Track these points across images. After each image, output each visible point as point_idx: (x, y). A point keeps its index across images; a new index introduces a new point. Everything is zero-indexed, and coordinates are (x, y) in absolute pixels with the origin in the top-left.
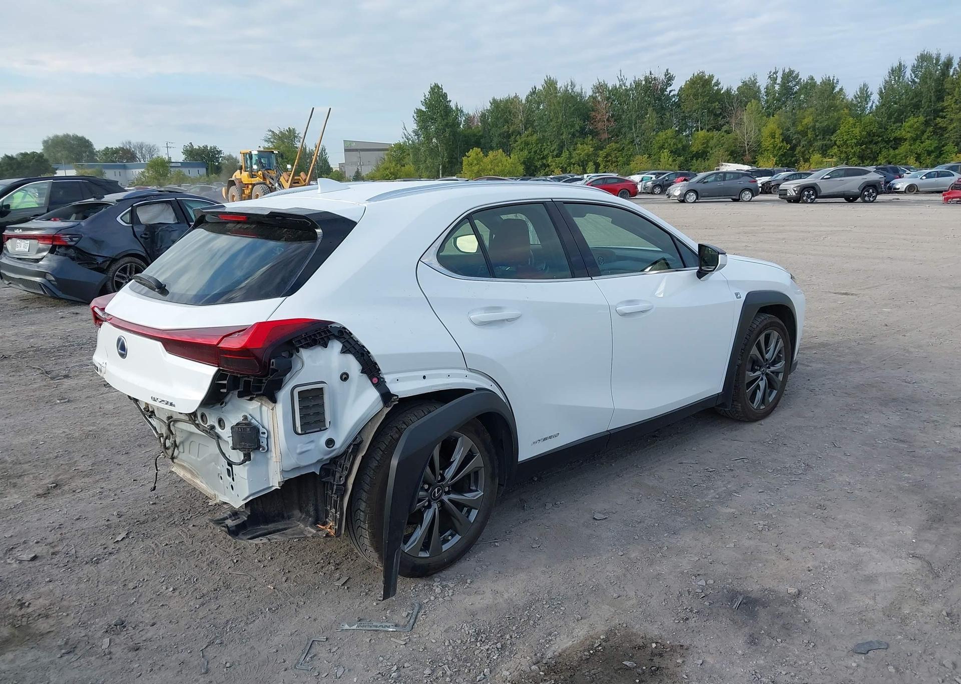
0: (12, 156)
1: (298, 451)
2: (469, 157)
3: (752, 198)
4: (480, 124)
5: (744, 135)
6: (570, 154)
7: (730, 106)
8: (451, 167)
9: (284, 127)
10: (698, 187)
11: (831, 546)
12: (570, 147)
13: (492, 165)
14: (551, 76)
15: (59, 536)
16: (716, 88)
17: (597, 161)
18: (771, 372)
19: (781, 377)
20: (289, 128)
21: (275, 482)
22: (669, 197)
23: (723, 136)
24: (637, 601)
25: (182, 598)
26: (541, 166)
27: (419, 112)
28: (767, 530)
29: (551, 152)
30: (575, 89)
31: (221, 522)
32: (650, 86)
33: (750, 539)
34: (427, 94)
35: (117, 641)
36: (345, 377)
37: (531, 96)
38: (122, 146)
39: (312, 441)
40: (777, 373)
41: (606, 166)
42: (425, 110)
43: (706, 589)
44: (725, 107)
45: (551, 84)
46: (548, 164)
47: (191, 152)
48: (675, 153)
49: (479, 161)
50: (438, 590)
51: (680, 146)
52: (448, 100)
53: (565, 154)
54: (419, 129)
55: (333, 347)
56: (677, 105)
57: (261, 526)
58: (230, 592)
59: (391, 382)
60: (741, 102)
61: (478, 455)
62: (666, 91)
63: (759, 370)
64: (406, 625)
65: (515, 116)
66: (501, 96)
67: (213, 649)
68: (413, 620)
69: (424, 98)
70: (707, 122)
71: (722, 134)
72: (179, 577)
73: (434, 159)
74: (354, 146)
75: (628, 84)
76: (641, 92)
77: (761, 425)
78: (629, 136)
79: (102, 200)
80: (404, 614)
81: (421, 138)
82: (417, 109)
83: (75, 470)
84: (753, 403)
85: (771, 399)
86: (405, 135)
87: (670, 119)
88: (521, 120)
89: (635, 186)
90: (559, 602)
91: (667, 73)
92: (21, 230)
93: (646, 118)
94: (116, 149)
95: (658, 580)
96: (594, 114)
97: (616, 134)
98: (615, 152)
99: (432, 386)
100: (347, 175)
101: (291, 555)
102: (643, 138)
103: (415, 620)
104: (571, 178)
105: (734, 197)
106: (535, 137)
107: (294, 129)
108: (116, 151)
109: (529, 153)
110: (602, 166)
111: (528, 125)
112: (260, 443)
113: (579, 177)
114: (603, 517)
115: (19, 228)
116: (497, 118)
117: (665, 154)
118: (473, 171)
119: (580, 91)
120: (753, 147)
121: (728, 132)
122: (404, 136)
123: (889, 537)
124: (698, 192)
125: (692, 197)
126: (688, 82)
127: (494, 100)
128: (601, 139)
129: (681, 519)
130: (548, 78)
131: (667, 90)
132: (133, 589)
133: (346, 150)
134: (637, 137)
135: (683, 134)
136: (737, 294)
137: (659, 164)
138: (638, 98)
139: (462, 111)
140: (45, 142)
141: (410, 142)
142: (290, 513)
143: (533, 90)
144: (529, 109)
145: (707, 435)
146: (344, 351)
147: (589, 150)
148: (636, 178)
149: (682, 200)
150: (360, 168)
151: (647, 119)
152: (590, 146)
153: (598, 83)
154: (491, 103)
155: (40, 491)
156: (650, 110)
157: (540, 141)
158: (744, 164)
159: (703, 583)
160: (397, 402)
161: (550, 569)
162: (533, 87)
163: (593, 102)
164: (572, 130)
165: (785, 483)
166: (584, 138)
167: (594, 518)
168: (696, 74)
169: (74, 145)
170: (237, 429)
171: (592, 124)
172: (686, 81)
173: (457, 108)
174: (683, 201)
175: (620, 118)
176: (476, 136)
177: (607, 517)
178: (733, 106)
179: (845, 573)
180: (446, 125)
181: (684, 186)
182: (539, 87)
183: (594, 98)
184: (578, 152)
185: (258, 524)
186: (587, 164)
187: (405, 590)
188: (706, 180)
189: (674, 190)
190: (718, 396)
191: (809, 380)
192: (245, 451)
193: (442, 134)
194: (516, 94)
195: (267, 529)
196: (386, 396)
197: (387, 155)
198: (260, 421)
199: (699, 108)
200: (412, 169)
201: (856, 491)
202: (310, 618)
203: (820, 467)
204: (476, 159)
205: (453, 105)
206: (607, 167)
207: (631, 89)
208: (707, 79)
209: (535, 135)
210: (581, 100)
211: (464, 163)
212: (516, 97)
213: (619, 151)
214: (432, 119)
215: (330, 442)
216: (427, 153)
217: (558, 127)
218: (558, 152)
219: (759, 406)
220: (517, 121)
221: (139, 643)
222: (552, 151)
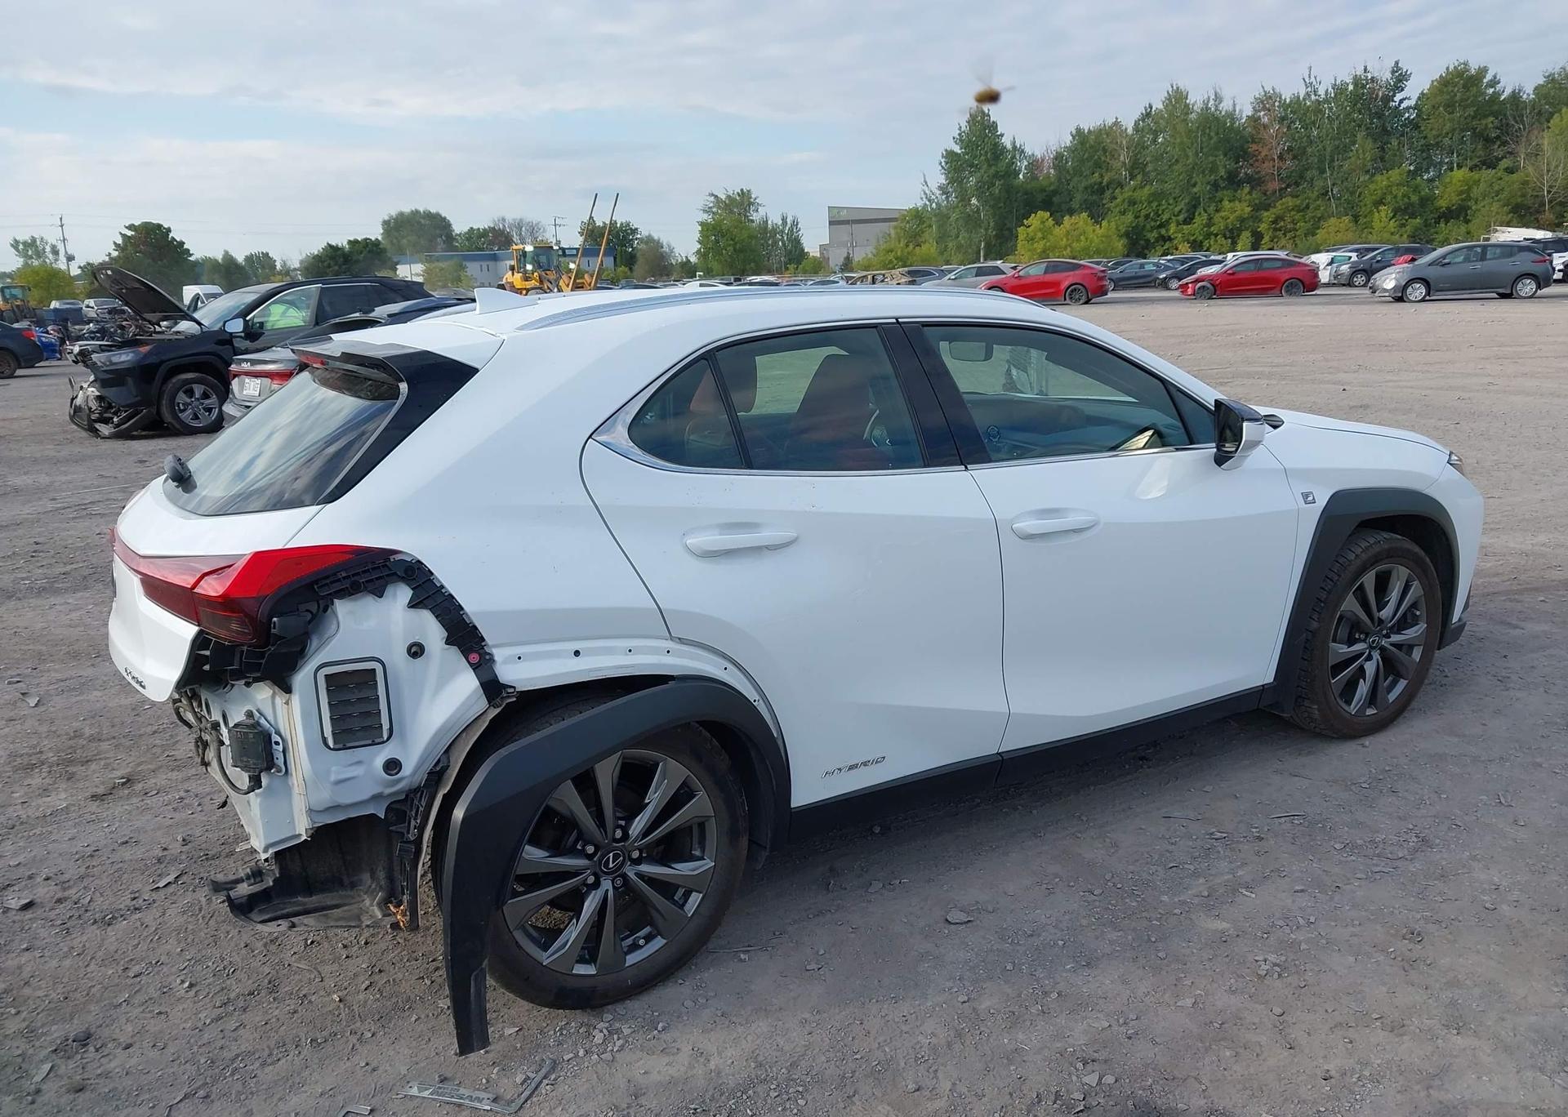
0: (337, 245)
1: (333, 778)
2: (1029, 226)
3: (1536, 291)
4: (1052, 171)
5: (1542, 176)
6: (1210, 219)
7: (1517, 122)
8: (1001, 244)
9: (734, 188)
10: (1432, 273)
11: (1397, 1028)
12: (1209, 207)
13: (1068, 240)
14: (1179, 85)
15: (83, 870)
16: (1491, 90)
17: (1259, 230)
18: (1392, 645)
19: (1417, 654)
20: (742, 190)
21: (302, 828)
22: (1374, 292)
23: (1501, 179)
24: (949, 1103)
25: (195, 1003)
26: (1157, 240)
27: (950, 156)
28: (1276, 976)
29: (1174, 215)
30: (1221, 105)
31: (229, 886)
32: (1363, 94)
33: (1234, 992)
34: (964, 125)
35: (62, 1070)
36: (416, 651)
37: (1143, 120)
38: (492, 226)
39: (359, 763)
40: (1407, 647)
41: (1275, 237)
42: (959, 152)
43: (1093, 1094)
44: (1508, 124)
45: (1177, 99)
46: (1169, 237)
47: (593, 231)
48: (1403, 212)
49: (1046, 233)
50: (599, 1038)
51: (1414, 198)
52: (999, 133)
53: (1200, 220)
54: (948, 184)
55: (395, 595)
56: (1415, 125)
57: (299, 898)
58: (272, 1000)
59: (507, 661)
60: (1540, 113)
61: (701, 794)
62: (1393, 101)
63: (1364, 641)
64: (513, 1101)
65: (1114, 156)
66: (1089, 123)
67: (189, 1107)
68: (529, 1093)
69: (959, 132)
70: (1469, 154)
71: (1499, 174)
72: (210, 964)
73: (971, 232)
74: (844, 215)
75: (1321, 92)
76: (1346, 104)
77: (1363, 746)
78: (1319, 183)
79: (370, 315)
80: (519, 1079)
81: (953, 198)
82: (946, 150)
83: (167, 756)
84: (1349, 703)
85: (1392, 697)
86: (925, 193)
87: (1398, 150)
88: (1124, 163)
89: (1314, 272)
90: (801, 1089)
91: (1396, 68)
92: (249, 364)
93: (1352, 151)
94: (485, 230)
95: (1010, 1061)
96: (1254, 147)
97: (1295, 181)
98: (1292, 213)
99: (590, 670)
100: (832, 264)
101: (399, 940)
102: (1346, 187)
103: (533, 1092)
104: (1204, 259)
105: (1501, 291)
106: (1147, 190)
107: (749, 191)
108: (483, 234)
109: (1137, 217)
110: (1266, 239)
111: (1136, 172)
112: (273, 759)
113: (1220, 257)
114: (963, 917)
115: (247, 361)
116: (1082, 161)
117: (1382, 217)
118: (1035, 249)
119: (1231, 109)
120: (1559, 197)
121: (1510, 171)
122: (924, 196)
123: (1533, 1019)
124: (1431, 284)
125: (1419, 291)
126: (1435, 83)
127: (1079, 130)
128: (1267, 191)
129: (1114, 935)
130: (1175, 88)
131: (1395, 99)
132: (134, 977)
133: (831, 223)
134: (1334, 185)
135: (1423, 176)
136: (1305, 496)
137: (1371, 233)
138: (1339, 115)
139: (1023, 151)
140: (386, 223)
141: (934, 205)
142: (356, 878)
143: (1146, 110)
144: (1138, 144)
145: (1247, 762)
146: (414, 604)
147: (1242, 210)
148: (1321, 259)
149: (1400, 297)
150: (851, 252)
151: (1355, 152)
152: (1246, 204)
153: (1263, 93)
154: (1072, 135)
155: (101, 790)
156: (1360, 136)
157: (1157, 196)
158: (1538, 228)
159: (1092, 1080)
160: (515, 699)
161: (817, 1017)
162: (1147, 106)
163: (1255, 127)
164: (1212, 177)
165: (1358, 876)
166: (1236, 191)
167: (947, 920)
168: (1451, 68)
169: (425, 225)
170: (235, 733)
171: (1252, 165)
172: (1432, 81)
173: (1014, 147)
174: (1400, 299)
175: (1304, 152)
176: (1045, 191)
177: (972, 919)
178: (1523, 122)
179: (1399, 1092)
180: (996, 176)
181: (1403, 272)
182: (1158, 105)
183: (1254, 120)
184: (1223, 214)
185: (294, 894)
186: (1239, 236)
187: (546, 1030)
188: (1446, 261)
189: (1383, 278)
190: (1263, 690)
191: (1505, 657)
192: (249, 771)
193: (988, 189)
194: (1117, 118)
195: (304, 904)
196: (492, 687)
197: (895, 228)
198: (273, 722)
199: (1454, 130)
200: (933, 250)
201: (1505, 907)
202: (367, 1064)
203: (1449, 846)
204: (1040, 230)
205: (1006, 142)
206: (1275, 240)
207: (1326, 101)
208: (1473, 76)
209: (1148, 187)
210: (1232, 124)
211: (1021, 237)
212: (1116, 123)
213: (1299, 211)
214: (971, 166)
215: (392, 766)
216: (961, 222)
217: (1188, 173)
218: (1186, 215)
219: (1362, 710)
220: (1116, 164)
221: (88, 1079)
222: (1176, 213)
